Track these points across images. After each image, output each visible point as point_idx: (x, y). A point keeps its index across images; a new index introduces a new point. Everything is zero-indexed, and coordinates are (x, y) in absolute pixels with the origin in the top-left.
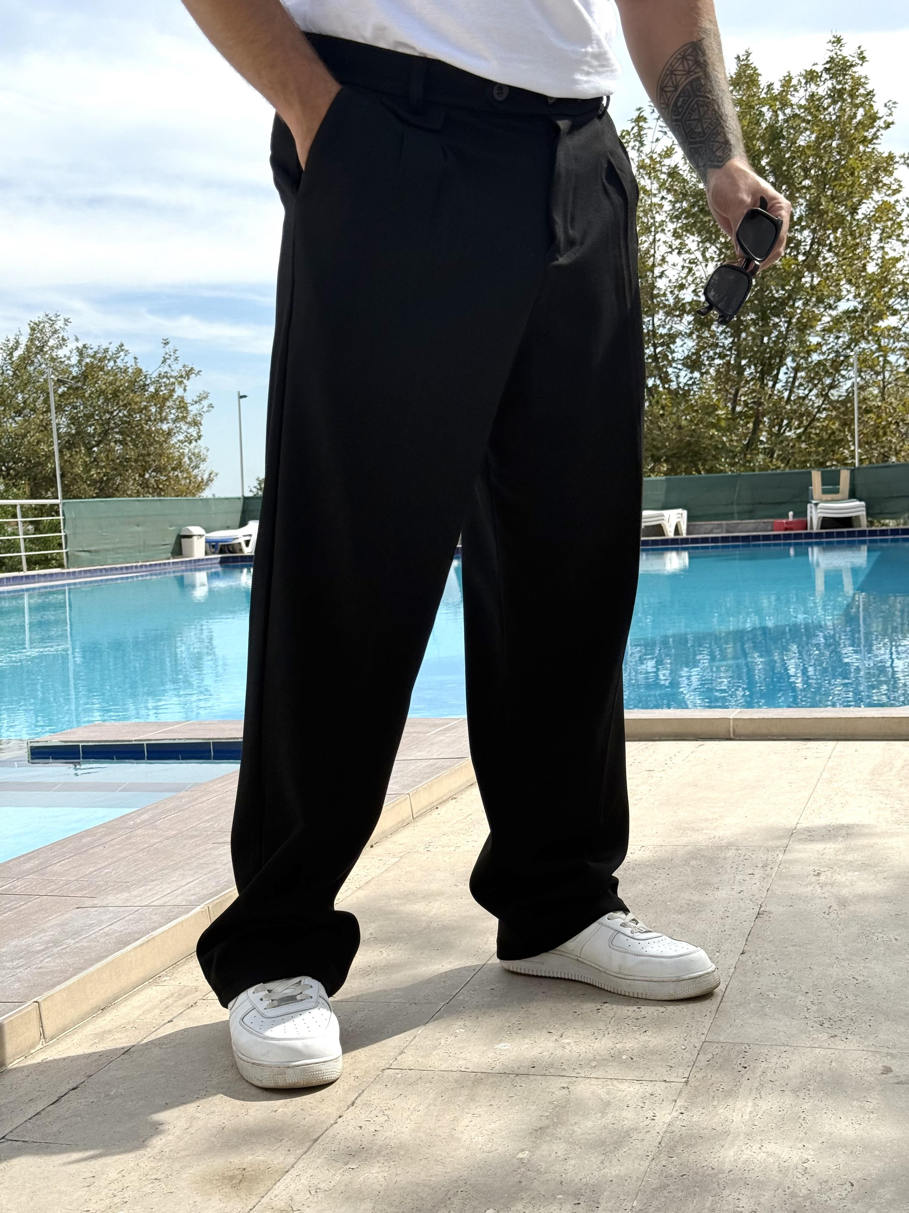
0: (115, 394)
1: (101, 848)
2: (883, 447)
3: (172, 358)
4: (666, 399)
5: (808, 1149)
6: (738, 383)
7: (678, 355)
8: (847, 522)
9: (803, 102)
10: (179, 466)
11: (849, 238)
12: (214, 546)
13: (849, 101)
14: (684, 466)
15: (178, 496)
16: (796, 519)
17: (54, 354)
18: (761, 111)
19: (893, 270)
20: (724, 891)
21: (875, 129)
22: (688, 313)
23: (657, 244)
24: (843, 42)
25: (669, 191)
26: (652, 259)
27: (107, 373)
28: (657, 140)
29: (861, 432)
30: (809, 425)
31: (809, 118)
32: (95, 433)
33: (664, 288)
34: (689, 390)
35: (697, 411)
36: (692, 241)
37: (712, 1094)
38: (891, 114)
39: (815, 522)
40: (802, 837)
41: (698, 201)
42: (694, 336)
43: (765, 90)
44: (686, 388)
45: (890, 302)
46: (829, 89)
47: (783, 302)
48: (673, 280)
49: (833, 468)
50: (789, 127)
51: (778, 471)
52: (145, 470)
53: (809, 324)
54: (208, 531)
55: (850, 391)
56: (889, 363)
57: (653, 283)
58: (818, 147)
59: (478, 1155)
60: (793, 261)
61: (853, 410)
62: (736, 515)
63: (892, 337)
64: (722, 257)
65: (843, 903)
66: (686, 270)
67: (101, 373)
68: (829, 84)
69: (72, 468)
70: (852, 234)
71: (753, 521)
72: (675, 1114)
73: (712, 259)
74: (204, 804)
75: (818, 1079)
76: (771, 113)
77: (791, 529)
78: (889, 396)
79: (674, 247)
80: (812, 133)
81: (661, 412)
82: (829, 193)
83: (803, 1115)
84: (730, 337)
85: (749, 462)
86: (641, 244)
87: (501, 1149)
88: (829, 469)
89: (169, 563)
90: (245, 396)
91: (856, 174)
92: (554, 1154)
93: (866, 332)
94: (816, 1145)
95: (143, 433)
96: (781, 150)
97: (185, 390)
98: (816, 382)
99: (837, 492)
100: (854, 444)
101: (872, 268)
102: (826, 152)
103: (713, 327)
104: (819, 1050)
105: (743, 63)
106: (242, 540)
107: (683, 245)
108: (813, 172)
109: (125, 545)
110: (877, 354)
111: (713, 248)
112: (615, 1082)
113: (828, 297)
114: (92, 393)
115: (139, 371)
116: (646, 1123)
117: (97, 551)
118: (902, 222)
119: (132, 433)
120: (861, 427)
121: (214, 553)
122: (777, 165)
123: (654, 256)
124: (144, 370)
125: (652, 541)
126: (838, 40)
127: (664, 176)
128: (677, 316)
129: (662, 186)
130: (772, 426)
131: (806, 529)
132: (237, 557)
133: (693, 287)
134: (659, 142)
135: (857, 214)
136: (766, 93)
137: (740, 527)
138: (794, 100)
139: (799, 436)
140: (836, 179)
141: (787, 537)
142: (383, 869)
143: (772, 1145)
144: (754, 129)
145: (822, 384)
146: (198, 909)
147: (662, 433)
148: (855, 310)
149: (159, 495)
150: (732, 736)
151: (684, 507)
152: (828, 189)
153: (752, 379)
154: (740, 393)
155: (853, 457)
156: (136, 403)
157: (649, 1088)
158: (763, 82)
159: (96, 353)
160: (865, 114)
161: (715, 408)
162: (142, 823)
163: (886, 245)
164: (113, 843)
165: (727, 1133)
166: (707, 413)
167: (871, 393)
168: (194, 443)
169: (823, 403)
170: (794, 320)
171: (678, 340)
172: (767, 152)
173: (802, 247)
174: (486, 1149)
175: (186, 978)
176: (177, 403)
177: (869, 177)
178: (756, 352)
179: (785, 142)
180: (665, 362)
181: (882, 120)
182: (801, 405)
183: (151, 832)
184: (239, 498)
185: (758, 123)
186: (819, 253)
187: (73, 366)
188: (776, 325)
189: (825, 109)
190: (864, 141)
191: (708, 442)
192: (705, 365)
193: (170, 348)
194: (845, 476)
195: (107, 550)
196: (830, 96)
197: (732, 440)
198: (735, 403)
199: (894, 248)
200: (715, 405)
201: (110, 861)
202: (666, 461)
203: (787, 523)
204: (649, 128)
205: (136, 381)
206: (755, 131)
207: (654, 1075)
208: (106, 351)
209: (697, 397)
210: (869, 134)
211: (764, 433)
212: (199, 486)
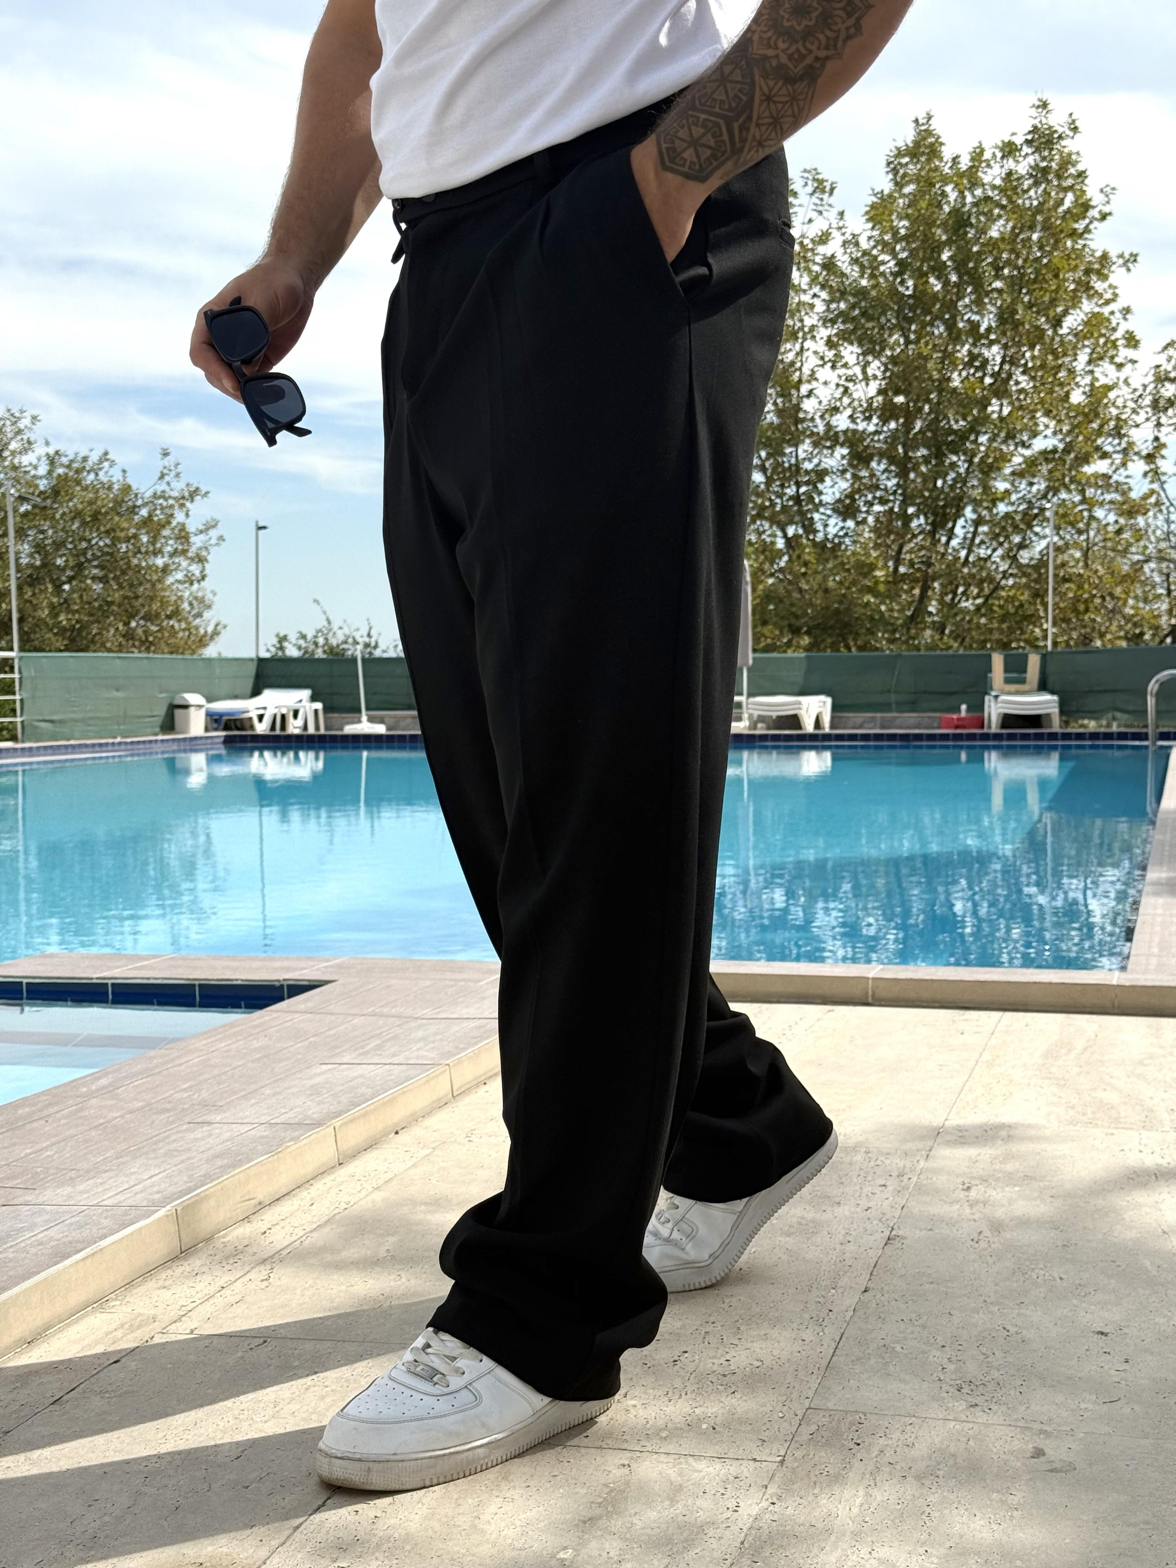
0: (96, 516)
1: (42, 1122)
2: (1085, 627)
3: (173, 474)
4: (809, 553)
5: (932, 1555)
6: (903, 537)
7: (828, 498)
8: (1035, 720)
9: (998, 182)
10: (176, 613)
11: (1050, 357)
12: (216, 721)
13: (1055, 183)
14: (829, 640)
15: (172, 653)
16: (970, 715)
17: (16, 461)
18: (943, 191)
19: (1105, 401)
20: (847, 1208)
21: (1087, 221)
22: (842, 445)
23: (806, 354)
24: (1050, 107)
25: (823, 287)
26: (797, 374)
27: (85, 489)
28: (810, 221)
29: (1056, 605)
30: (991, 594)
31: (1004, 202)
32: (66, 566)
33: (812, 411)
34: (840, 543)
35: (848, 570)
36: (850, 352)
37: (814, 1479)
38: (1108, 202)
39: (994, 718)
40: (949, 1138)
41: (860, 301)
42: (848, 476)
43: (949, 165)
44: (836, 541)
45: (1099, 442)
46: (1031, 167)
47: (963, 436)
48: (825, 402)
49: (1020, 651)
50: (979, 213)
51: (951, 652)
52: (132, 616)
53: (995, 465)
54: (210, 700)
55: (1044, 554)
56: (1097, 520)
57: (798, 404)
58: (1014, 241)
59: (507, 1554)
60: (978, 385)
61: (1047, 577)
62: (894, 706)
63: (1101, 487)
64: (888, 374)
65: (997, 1227)
66: (841, 389)
67: (78, 488)
68: (1031, 160)
69: (35, 610)
70: (1054, 352)
71: (915, 714)
72: (765, 1504)
73: (875, 377)
74: (183, 1067)
75: (951, 1462)
76: (956, 194)
77: (964, 727)
78: (1093, 562)
79: (827, 359)
80: (1007, 221)
81: (803, 570)
82: (1026, 299)
83: (928, 1510)
84: (895, 477)
85: (914, 638)
86: (784, 353)
87: (536, 1546)
88: (1015, 652)
89: (156, 741)
90: (264, 528)
91: (1061, 276)
92: (604, 1555)
93: (1067, 480)
94: (942, 1551)
95: (129, 567)
96: (968, 242)
97: (187, 515)
98: (1002, 539)
99: (1023, 681)
100: (1047, 621)
101: (1077, 397)
102: (1024, 246)
103: (874, 464)
104: (953, 1423)
105: (923, 128)
106: (254, 715)
107: (838, 356)
108: (1006, 271)
109: (98, 715)
110: (1080, 508)
111: (876, 363)
112: (690, 1459)
113: (1021, 431)
114: (64, 514)
115: (127, 489)
116: (725, 1515)
117: (61, 722)
118: (1117, 340)
119: (115, 568)
120: (1057, 599)
121: (216, 729)
122: (962, 260)
123: (800, 369)
124: (134, 487)
125: (785, 735)
126: (1044, 105)
127: (816, 268)
128: (828, 448)
129: (814, 280)
130: (943, 594)
131: (982, 727)
132: (246, 736)
133: (849, 412)
134: (812, 224)
135: (1061, 327)
136: (951, 168)
137: (898, 721)
138: (987, 179)
139: (978, 608)
140: (1035, 281)
141: (957, 737)
142: (410, 1164)
143: (886, 1548)
144: (933, 213)
145: (1010, 542)
146: (162, 1212)
147: (803, 597)
148: (1055, 451)
149: (148, 650)
150: (870, 1000)
151: (827, 693)
152: (1026, 294)
153: (920, 533)
154: (904, 550)
155: (1045, 638)
156: (122, 530)
157: (733, 1469)
158: (947, 153)
159: (72, 461)
160: (1076, 201)
161: (872, 567)
162: (98, 1090)
163: (1096, 369)
164: (58, 1115)
165: (829, 1531)
166: (861, 574)
167: (1072, 556)
168: (196, 586)
169: (1010, 567)
170: (976, 460)
171: (827, 479)
172: (949, 243)
173: (989, 367)
174: (518, 1545)
175: (142, 1303)
176: (176, 531)
177: (1078, 282)
178: (928, 498)
179: (973, 231)
180: (810, 506)
181: (1097, 210)
182: (982, 568)
183: (110, 1102)
184: (252, 660)
185: (939, 206)
186: (1010, 376)
187: (41, 478)
188: (953, 465)
189: (1026, 191)
190: (1074, 234)
191: (862, 611)
192: (861, 512)
193: (169, 461)
194: (1034, 661)
195: (76, 721)
196: (1031, 175)
197: (892, 610)
198: (898, 561)
199: (1106, 373)
200: (872, 564)
201: (54, 1140)
202: (808, 633)
203: (958, 719)
204: (800, 205)
205: (123, 501)
206: (935, 216)
207: (741, 1451)
208: (85, 459)
209: (849, 553)
210: (1080, 226)
211: (934, 603)
212: (201, 641)
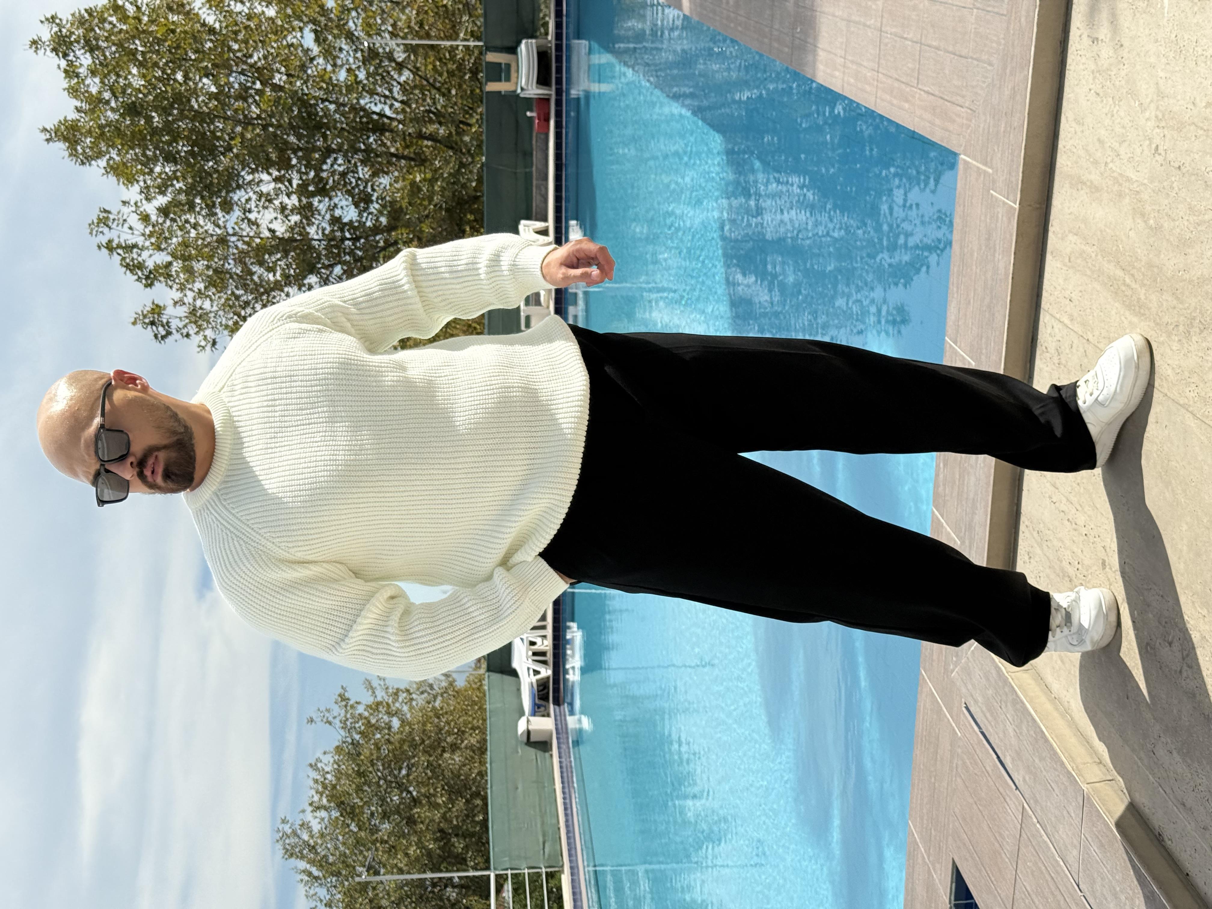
3: (327, 715)
8: (543, 57)
9: (98, 80)
12: (540, 708)
16: (534, 108)
17: (317, 834)
24: (36, 38)
27: (339, 782)
28: (131, 228)
33: (284, 227)
39: (541, 91)
46: (85, 53)
50: (124, 96)
54: (522, 713)
57: (279, 239)
58: (145, 66)
62: (528, 170)
67: (339, 787)
68: (79, 53)
71: (534, 153)
77: (548, 114)
88: (485, 72)
89: (559, 760)
95: (401, 748)
97: (360, 703)
99: (508, 66)
101: (271, 12)
105: (53, 135)
106: (534, 679)
114: (358, 798)
115: (339, 750)
117: (544, 835)
121: (548, 710)
123: (251, 238)
126: (34, 42)
127: (168, 222)
128: (313, 213)
131: (549, 101)
132: (553, 685)
134: (134, 227)
135: (215, 27)
136: (85, 114)
138: (96, 89)
148: (315, 32)
151: (517, 221)
153: (382, 141)
158: (73, 115)
160: (111, 13)
169: (409, 69)
171: (339, 215)
180: (361, 229)
190: (138, 14)
191: (447, 192)
193: (317, 717)
194: (492, 57)
195: (543, 824)
196: (92, 52)
204: (119, 237)
205: (349, 753)
208: (316, 781)
210: (132, 10)
